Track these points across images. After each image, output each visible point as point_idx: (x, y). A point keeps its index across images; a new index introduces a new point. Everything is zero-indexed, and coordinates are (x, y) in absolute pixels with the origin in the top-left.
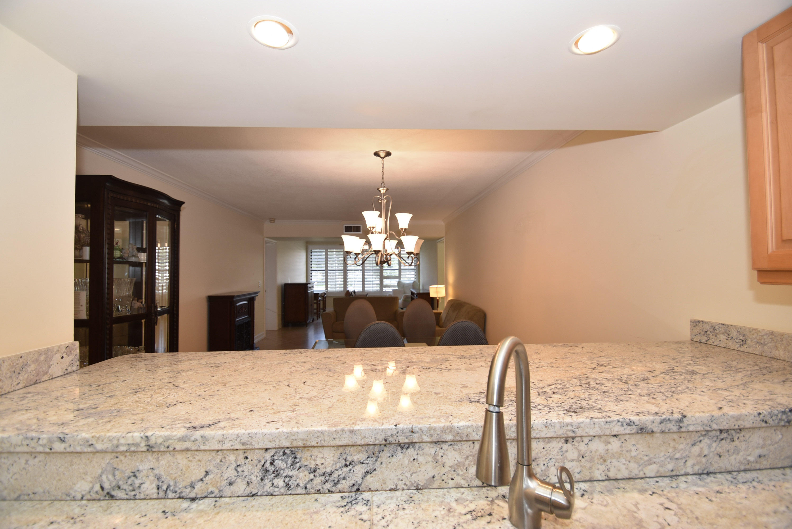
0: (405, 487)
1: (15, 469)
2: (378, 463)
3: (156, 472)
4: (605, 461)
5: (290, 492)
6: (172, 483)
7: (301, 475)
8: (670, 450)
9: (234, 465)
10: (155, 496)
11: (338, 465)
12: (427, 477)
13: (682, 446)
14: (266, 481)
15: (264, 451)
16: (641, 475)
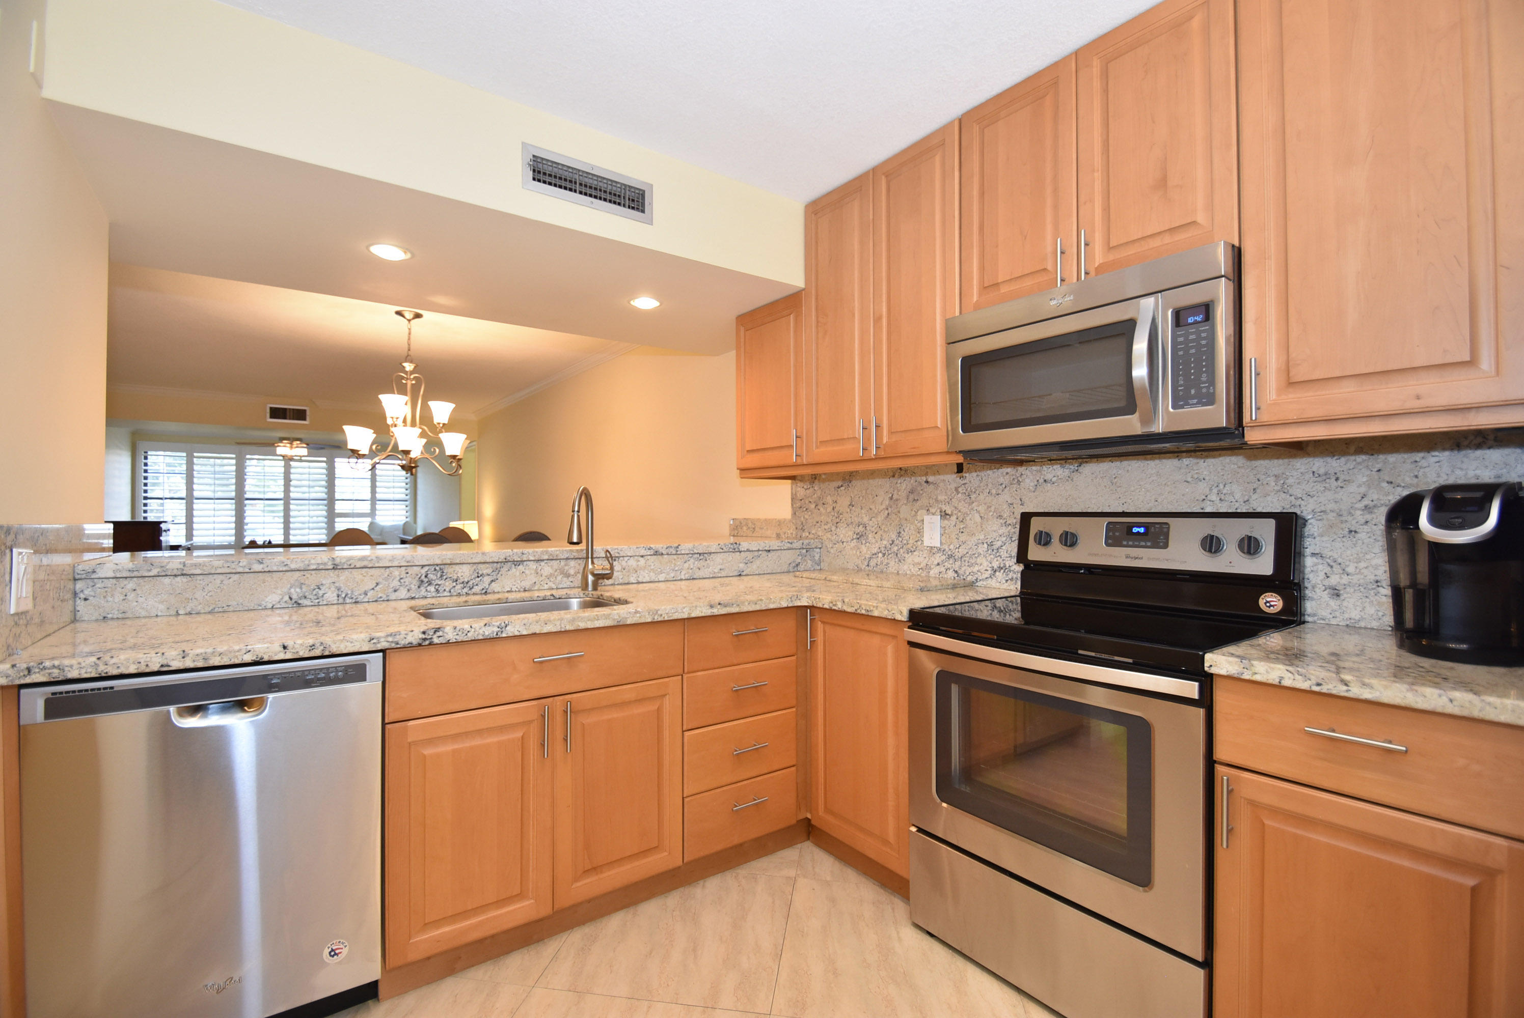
0: (517, 590)
1: (210, 587)
2: (499, 575)
3: (337, 585)
4: (636, 571)
5: (439, 595)
6: (349, 592)
7: (447, 584)
8: (673, 565)
9: (398, 578)
10: (335, 602)
11: (473, 577)
12: (531, 583)
13: (679, 563)
14: (422, 588)
15: (421, 567)
16: (657, 580)
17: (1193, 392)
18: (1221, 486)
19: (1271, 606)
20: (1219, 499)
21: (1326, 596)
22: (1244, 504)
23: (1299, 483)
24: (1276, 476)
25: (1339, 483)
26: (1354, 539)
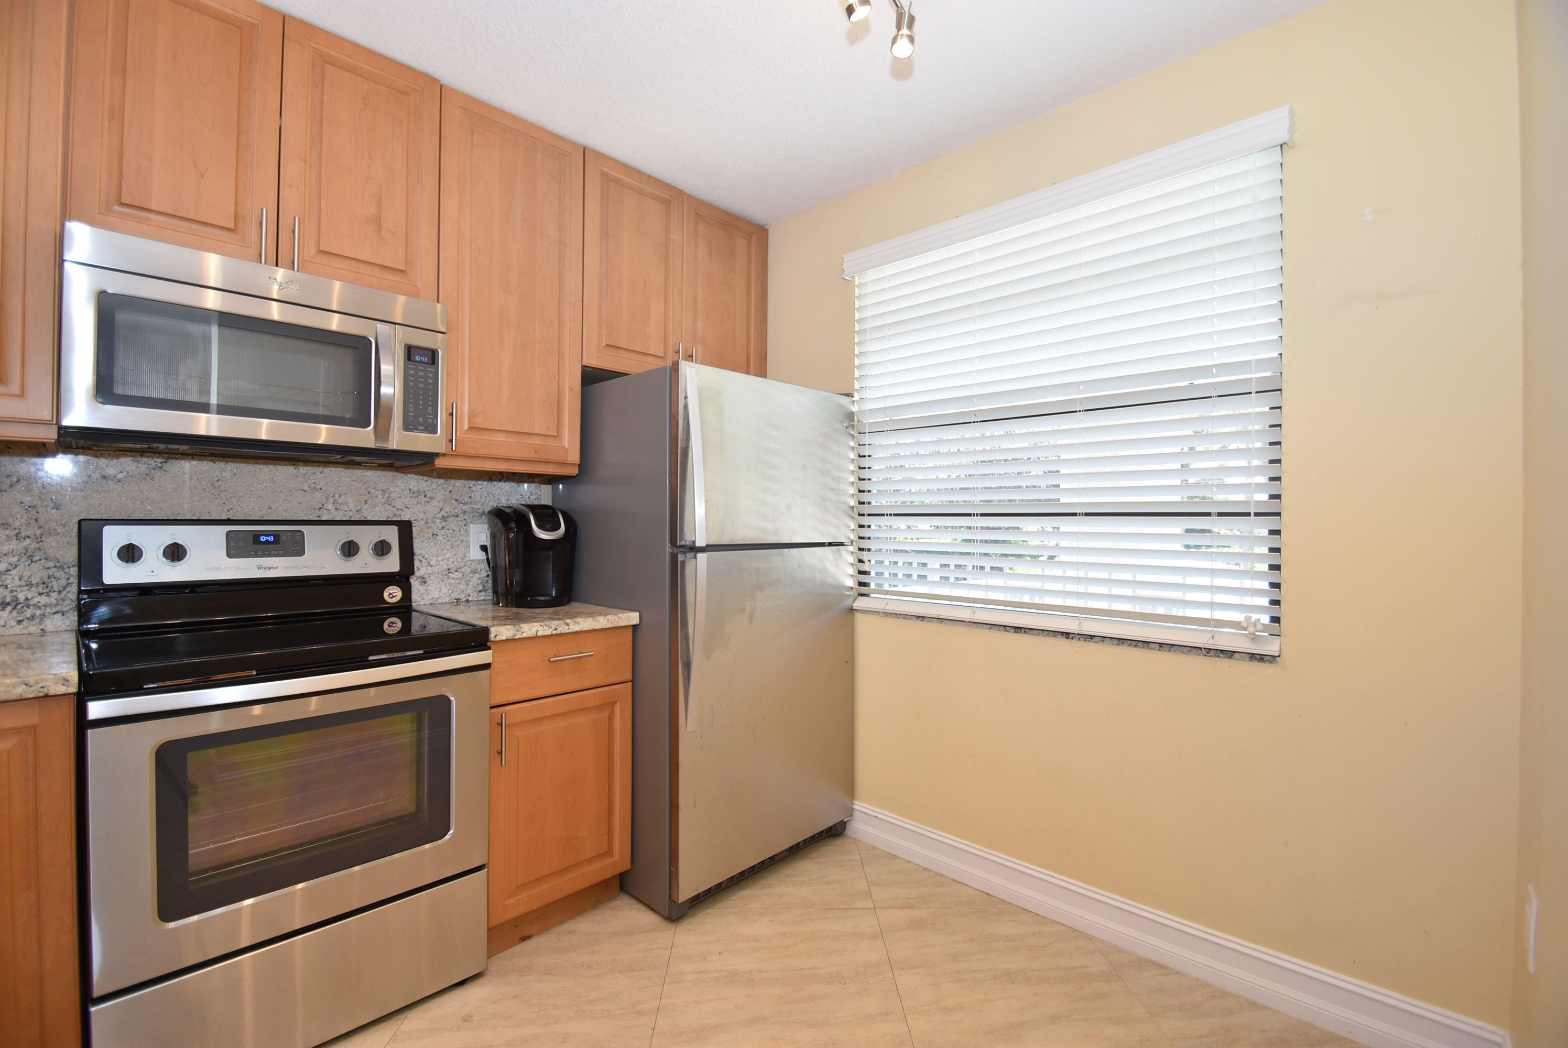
17: (421, 420)
18: (337, 496)
19: (393, 597)
20: (334, 508)
21: (417, 584)
22: (356, 513)
23: (400, 497)
24: (383, 491)
25: (427, 499)
26: (435, 540)
